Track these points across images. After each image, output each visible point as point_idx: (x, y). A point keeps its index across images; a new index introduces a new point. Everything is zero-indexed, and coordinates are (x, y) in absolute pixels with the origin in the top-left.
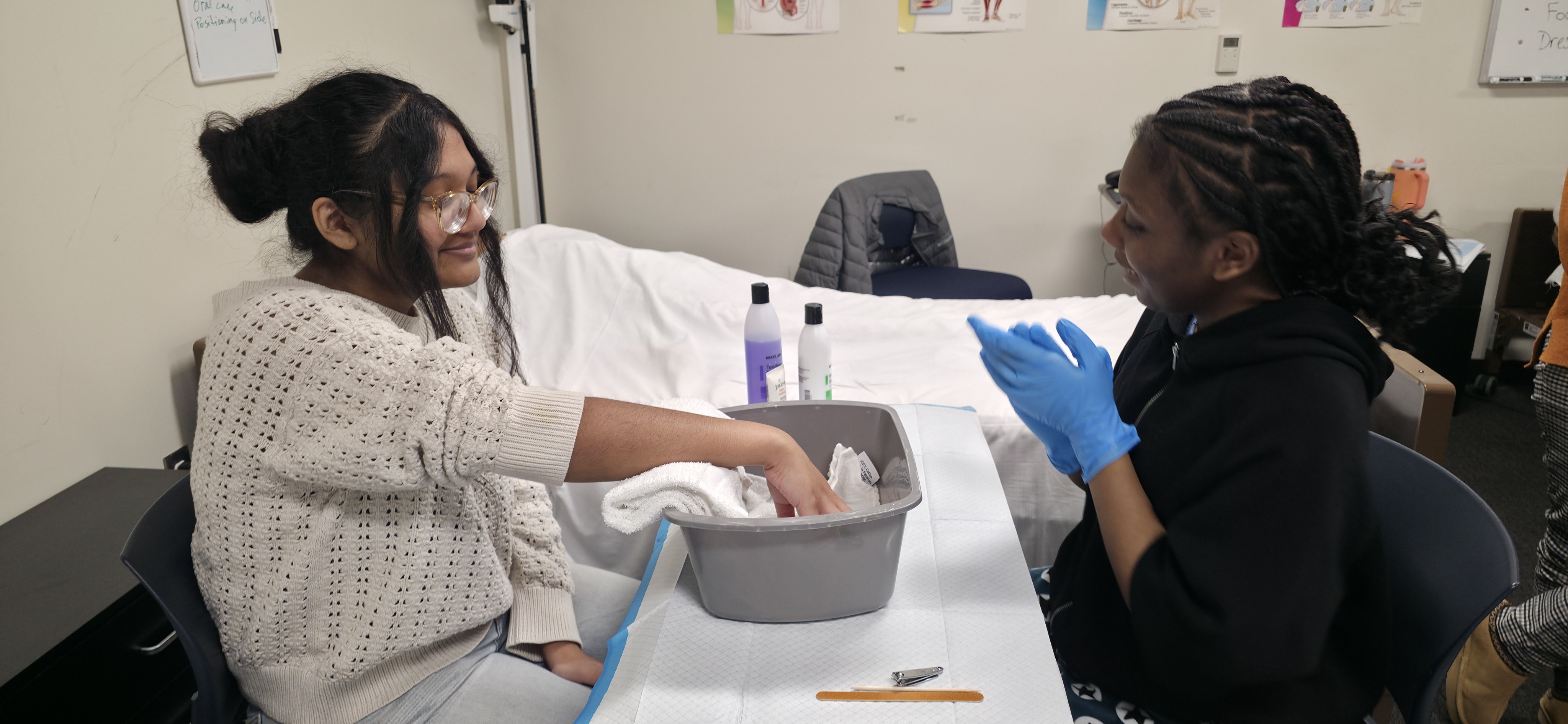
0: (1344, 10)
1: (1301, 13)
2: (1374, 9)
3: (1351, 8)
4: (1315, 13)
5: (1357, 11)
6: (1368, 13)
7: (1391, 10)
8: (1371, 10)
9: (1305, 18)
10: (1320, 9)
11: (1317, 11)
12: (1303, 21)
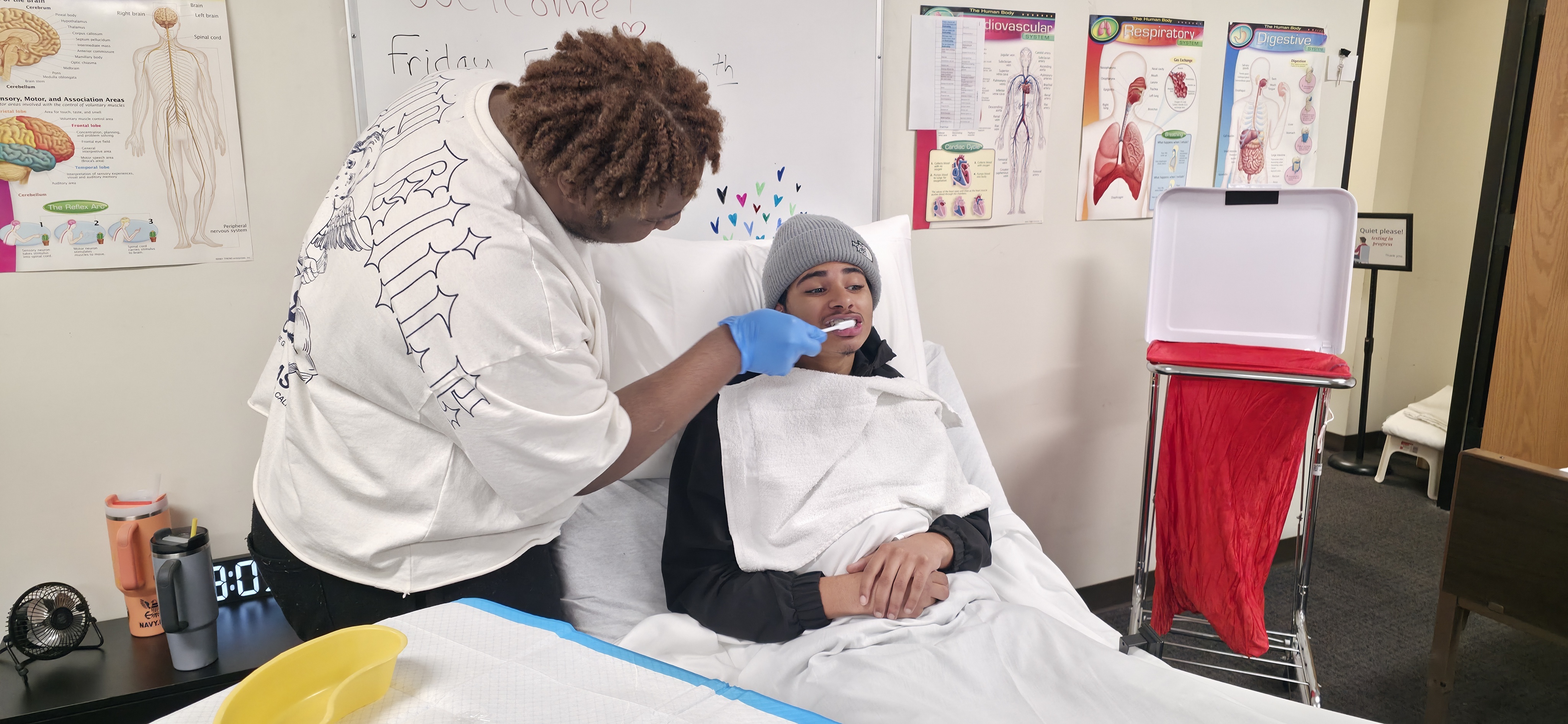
0: (100, 241)
1: (13, 249)
2: (158, 237)
3: (114, 237)
4: (42, 247)
5: (125, 241)
6: (150, 244)
7: (193, 238)
8: (153, 239)
9: (26, 255)
10: (52, 241)
11: (46, 243)
12: (22, 261)
